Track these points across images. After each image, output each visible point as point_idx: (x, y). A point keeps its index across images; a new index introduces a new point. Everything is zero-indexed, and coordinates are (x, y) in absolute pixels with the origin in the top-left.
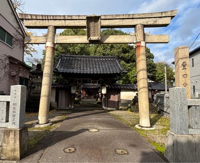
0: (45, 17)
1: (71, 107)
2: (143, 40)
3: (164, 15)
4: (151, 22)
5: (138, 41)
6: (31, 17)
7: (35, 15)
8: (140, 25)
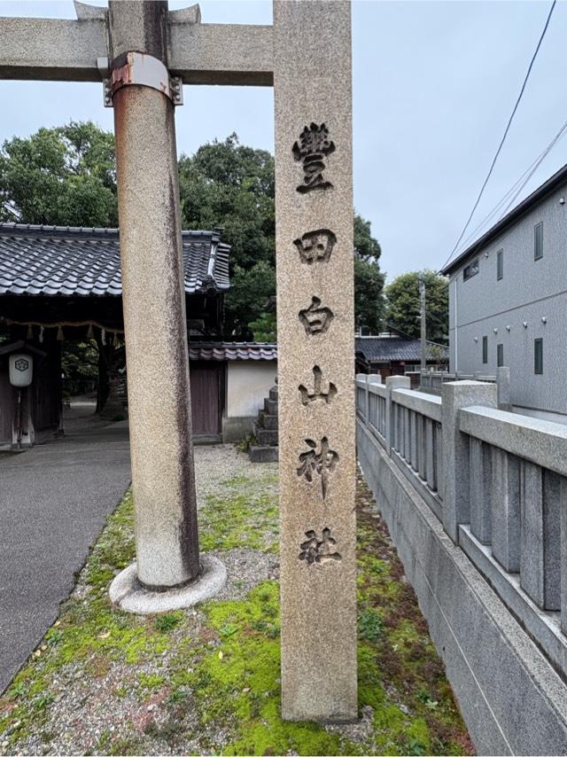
1: (19, 441)
5: (115, 56)
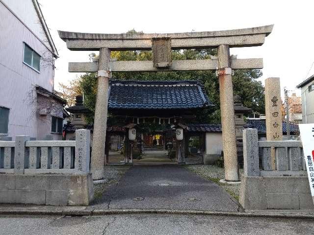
0: (96, 36)
1: (128, 161)
2: (227, 66)
3: (255, 32)
4: (238, 41)
5: (221, 68)
6: (77, 36)
7: (83, 34)
8: (224, 46)
